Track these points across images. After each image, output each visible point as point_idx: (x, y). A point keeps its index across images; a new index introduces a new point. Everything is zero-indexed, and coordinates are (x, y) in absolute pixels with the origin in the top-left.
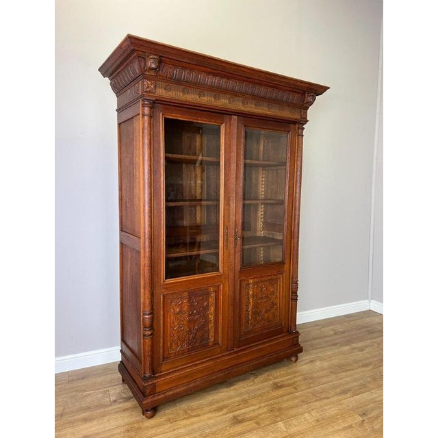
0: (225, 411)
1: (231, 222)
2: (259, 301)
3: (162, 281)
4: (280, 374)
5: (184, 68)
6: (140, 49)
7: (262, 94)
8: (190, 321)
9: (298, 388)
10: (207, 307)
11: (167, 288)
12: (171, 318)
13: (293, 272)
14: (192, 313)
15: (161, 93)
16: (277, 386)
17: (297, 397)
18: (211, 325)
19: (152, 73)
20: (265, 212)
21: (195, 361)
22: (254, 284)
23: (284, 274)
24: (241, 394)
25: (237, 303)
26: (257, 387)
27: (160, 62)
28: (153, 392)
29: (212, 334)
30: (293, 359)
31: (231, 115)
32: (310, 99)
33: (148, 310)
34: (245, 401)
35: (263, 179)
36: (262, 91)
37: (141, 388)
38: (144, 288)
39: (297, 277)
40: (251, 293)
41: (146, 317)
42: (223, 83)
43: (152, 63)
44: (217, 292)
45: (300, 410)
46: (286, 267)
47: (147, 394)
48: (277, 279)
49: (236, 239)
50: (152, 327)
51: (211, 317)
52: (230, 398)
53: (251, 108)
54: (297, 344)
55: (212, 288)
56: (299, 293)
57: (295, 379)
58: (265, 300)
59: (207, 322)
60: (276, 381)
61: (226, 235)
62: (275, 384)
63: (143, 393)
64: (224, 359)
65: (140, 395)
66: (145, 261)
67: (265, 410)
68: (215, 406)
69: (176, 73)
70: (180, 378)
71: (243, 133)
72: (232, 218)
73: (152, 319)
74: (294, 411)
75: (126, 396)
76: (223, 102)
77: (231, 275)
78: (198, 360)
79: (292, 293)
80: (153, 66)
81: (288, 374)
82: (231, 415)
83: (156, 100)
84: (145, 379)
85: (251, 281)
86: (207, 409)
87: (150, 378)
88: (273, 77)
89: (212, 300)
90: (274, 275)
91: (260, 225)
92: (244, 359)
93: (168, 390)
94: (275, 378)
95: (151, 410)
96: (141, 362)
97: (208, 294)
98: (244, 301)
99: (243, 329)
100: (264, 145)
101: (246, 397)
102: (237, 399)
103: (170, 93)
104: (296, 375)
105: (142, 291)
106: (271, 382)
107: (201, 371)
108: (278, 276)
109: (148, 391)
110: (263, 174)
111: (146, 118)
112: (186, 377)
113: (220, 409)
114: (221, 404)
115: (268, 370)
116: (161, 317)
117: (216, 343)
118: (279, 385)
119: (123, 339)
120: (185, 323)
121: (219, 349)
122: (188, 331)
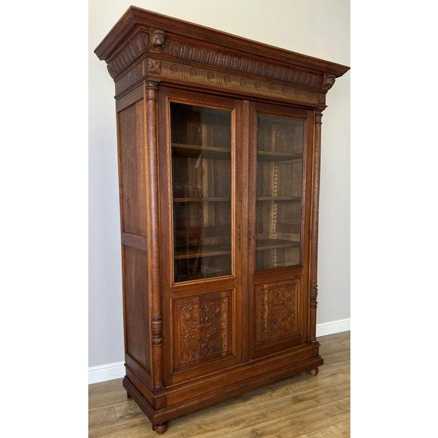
0: (242, 425)
1: (244, 220)
2: (275, 308)
3: (171, 284)
4: (300, 388)
5: (192, 45)
6: (144, 23)
7: (276, 76)
8: (201, 329)
9: (320, 401)
10: (219, 315)
11: (176, 292)
12: (181, 325)
13: (312, 276)
14: (204, 320)
15: (167, 73)
16: (297, 400)
17: (320, 410)
18: (224, 334)
19: (157, 51)
20: (279, 212)
21: (208, 373)
22: (270, 289)
23: (302, 279)
24: (258, 408)
25: (251, 310)
26: (275, 401)
27: (166, 38)
28: (164, 405)
29: (225, 343)
30: (313, 372)
31: (242, 99)
32: (329, 81)
33: (157, 315)
34: (264, 415)
35: (276, 175)
36: (278, 72)
37: (151, 402)
38: (153, 291)
39: (316, 282)
40: (266, 299)
41: (155, 323)
42: (235, 63)
43: (156, 39)
44: (229, 297)
45: (324, 423)
46: (304, 271)
47: (157, 407)
48: (294, 284)
49: (249, 239)
50: (161, 334)
51: (224, 325)
52: (248, 412)
53: (264, 91)
54: (317, 355)
55: (224, 293)
56: (318, 299)
57: (317, 393)
58: (282, 307)
59: (220, 330)
60: (296, 394)
61: (238, 234)
62: (294, 397)
63: (153, 407)
64: (238, 370)
65: (150, 409)
66: (152, 262)
67: (286, 423)
68: (231, 421)
69: (183, 51)
70: (193, 391)
71: (256, 120)
72: (245, 216)
73: (162, 325)
74: (318, 424)
75: (133, 412)
76: (234, 85)
77: (245, 279)
78: (211, 372)
79: (311, 299)
80: (158, 42)
81: (309, 388)
82: (249, 429)
83: (162, 82)
84: (155, 391)
85: (266, 286)
86: (222, 424)
87: (160, 390)
88: (289, 56)
89: (224, 306)
90: (292, 279)
91: (273, 226)
92: (261, 371)
93: (180, 404)
94: (294, 392)
95: (163, 425)
96: (150, 374)
97: (221, 299)
98: (259, 307)
99: (259, 338)
100: (276, 137)
101: (264, 410)
102: (255, 413)
103: (177, 74)
104: (318, 388)
105: (150, 295)
106: (290, 396)
107: (214, 383)
108: (296, 281)
109: (158, 404)
110: (275, 169)
111: (151, 102)
112: (199, 389)
113: (237, 423)
114: (238, 418)
115: (286, 384)
116: (171, 324)
117: (229, 354)
118: (300, 398)
119: (127, 352)
120: (197, 330)
121: (233, 360)
122: (200, 340)
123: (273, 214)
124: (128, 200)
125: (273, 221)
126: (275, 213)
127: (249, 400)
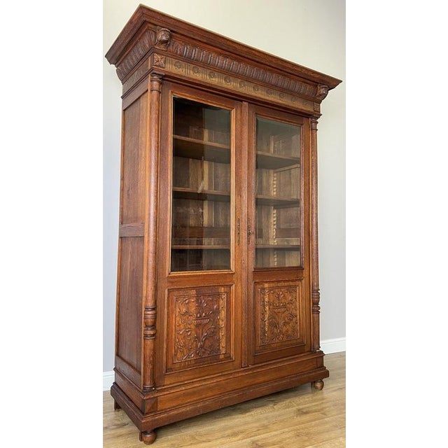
0: (240, 437)
1: (244, 214)
2: (276, 310)
3: (167, 273)
4: (304, 400)
5: (195, 46)
6: (152, 21)
7: (273, 81)
8: (197, 326)
9: (327, 413)
10: (217, 312)
11: (172, 282)
12: (177, 320)
13: (313, 279)
14: (200, 316)
15: (172, 68)
16: (301, 412)
17: (327, 423)
18: (222, 333)
19: (162, 47)
20: (278, 218)
21: (204, 376)
22: (271, 289)
23: (303, 281)
24: (258, 421)
25: (251, 310)
26: (278, 413)
27: (171, 37)
28: (154, 410)
29: (223, 344)
30: (318, 385)
31: (242, 101)
32: (322, 91)
33: (150, 304)
34: (265, 427)
35: (275, 182)
36: (274, 79)
37: (139, 405)
38: (147, 278)
39: (318, 285)
40: (266, 299)
41: (148, 313)
42: (235, 66)
43: (162, 36)
44: (228, 293)
45: (333, 435)
46: (305, 273)
47: (146, 411)
48: (296, 286)
49: (249, 234)
50: (154, 326)
51: (222, 324)
52: (246, 424)
53: (261, 94)
54: (322, 366)
55: (223, 289)
56: (320, 304)
57: (324, 406)
58: (283, 310)
59: (217, 328)
60: (301, 407)
61: (238, 229)
62: (299, 410)
63: (141, 411)
64: (237, 375)
65: (138, 414)
66: (149, 247)
67: (289, 435)
68: (229, 432)
69: (187, 50)
70: (186, 395)
71: (254, 122)
72: (245, 210)
73: (155, 316)
74: (326, 436)
76: (233, 86)
77: (244, 274)
78: (207, 375)
79: (313, 304)
80: (164, 38)
81: (315, 401)
82: (249, 440)
83: (165, 76)
84: (145, 392)
85: (266, 285)
86: (219, 435)
87: (151, 390)
88: (285, 64)
89: (223, 303)
90: (292, 281)
91: (273, 232)
92: (261, 379)
93: (171, 409)
94: (298, 405)
95: (152, 433)
96: (140, 373)
97: (219, 295)
98: (259, 307)
99: (259, 342)
100: (274, 147)
101: (265, 422)
102: (255, 425)
103: (181, 70)
104: (324, 401)
105: (145, 282)
106: (294, 409)
107: (210, 389)
108: (297, 283)
109: (148, 407)
110: (274, 177)
111: (155, 92)
112: (194, 393)
113: (235, 434)
114: (236, 430)
115: (289, 398)
116: (166, 316)
117: (228, 357)
118: (305, 411)
119: (118, 354)
120: (193, 327)
121: (231, 364)
122: (196, 337)
123: (273, 219)
124: (128, 191)
125: (272, 226)
126: (275, 219)
127: (250, 411)
